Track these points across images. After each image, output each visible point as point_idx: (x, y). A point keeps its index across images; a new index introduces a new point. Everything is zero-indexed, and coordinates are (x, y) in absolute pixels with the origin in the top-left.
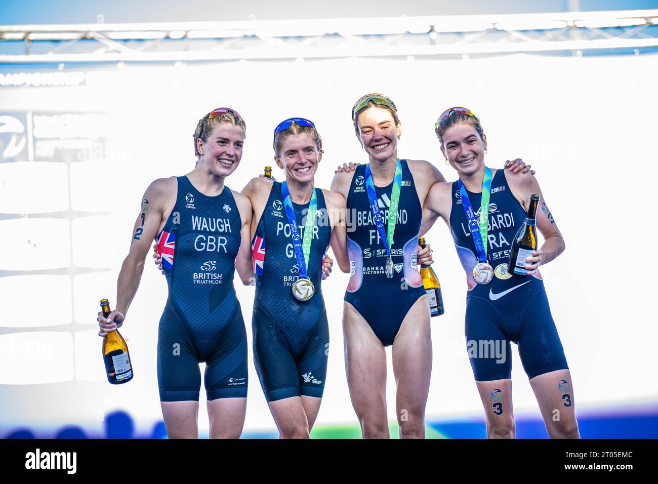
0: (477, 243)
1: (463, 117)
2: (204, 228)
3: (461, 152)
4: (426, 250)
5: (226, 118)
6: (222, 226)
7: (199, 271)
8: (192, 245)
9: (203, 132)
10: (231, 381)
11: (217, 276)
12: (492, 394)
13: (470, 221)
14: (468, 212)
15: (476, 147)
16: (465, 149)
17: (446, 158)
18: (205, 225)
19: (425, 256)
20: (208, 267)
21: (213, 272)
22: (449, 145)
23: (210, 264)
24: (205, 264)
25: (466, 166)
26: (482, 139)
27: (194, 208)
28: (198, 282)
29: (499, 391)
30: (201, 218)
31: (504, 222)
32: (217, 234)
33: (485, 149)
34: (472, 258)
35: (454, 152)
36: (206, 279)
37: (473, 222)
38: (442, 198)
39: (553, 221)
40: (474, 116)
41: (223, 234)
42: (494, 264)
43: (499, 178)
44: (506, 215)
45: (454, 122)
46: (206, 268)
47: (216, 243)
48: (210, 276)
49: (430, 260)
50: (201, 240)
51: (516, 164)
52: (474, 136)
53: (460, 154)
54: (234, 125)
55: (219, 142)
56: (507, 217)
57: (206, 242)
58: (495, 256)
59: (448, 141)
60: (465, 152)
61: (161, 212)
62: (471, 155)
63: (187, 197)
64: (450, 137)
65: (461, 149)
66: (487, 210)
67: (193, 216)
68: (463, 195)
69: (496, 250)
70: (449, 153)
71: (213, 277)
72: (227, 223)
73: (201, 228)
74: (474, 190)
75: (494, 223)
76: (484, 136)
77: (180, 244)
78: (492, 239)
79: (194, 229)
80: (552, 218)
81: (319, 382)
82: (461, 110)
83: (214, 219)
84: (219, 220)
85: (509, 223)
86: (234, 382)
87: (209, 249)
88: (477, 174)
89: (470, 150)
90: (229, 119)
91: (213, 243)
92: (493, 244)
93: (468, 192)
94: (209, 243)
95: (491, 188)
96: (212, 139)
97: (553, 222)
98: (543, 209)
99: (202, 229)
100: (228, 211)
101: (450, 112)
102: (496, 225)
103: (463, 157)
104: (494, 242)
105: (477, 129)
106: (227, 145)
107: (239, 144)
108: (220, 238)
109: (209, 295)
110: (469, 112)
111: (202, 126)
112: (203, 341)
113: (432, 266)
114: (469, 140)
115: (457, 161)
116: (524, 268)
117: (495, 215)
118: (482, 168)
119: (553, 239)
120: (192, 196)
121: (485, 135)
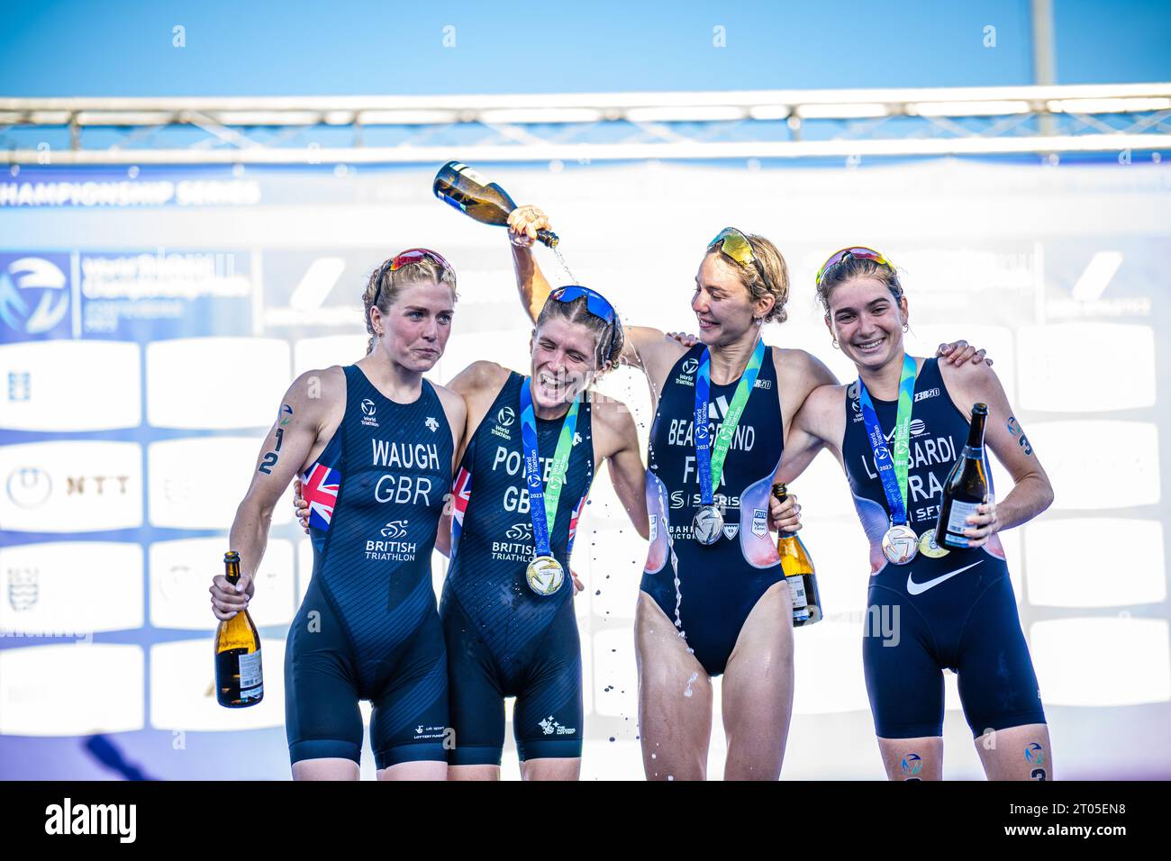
0: (888, 489)
1: (867, 266)
2: (393, 462)
3: (860, 328)
4: (787, 503)
5: (422, 270)
6: (424, 457)
7: (377, 537)
8: (370, 493)
9: (380, 296)
10: (419, 731)
11: (407, 546)
12: (904, 763)
13: (877, 451)
14: (873, 435)
15: (887, 319)
16: (868, 323)
17: (834, 336)
18: (395, 456)
19: (784, 515)
20: (393, 530)
21: (400, 540)
22: (839, 315)
23: (397, 525)
24: (389, 525)
25: (868, 353)
26: (900, 306)
27: (377, 425)
28: (374, 556)
29: (917, 758)
30: (387, 443)
31: (937, 452)
32: (416, 473)
33: (905, 324)
34: (881, 518)
35: (849, 328)
36: (389, 551)
37: (881, 453)
38: (828, 412)
39: (1031, 450)
40: (886, 265)
41: (426, 473)
42: (919, 528)
43: (930, 375)
44: (940, 440)
45: (851, 274)
46: (390, 533)
47: (413, 490)
48: (396, 546)
49: (796, 523)
50: (387, 484)
51: (958, 351)
52: (884, 300)
53: (859, 333)
54: (436, 282)
55: (410, 314)
56: (942, 444)
57: (395, 487)
58: (922, 514)
59: (838, 308)
60: (867, 329)
61: (315, 431)
62: (879, 335)
63: (363, 406)
64: (841, 300)
65: (860, 321)
66: (906, 431)
67: (374, 440)
68: (865, 405)
69: (923, 503)
70: (839, 329)
71: (401, 548)
72: (433, 452)
73: (388, 462)
74: (884, 395)
75: (919, 455)
76: (903, 301)
77: (349, 490)
78: (916, 483)
79: (375, 463)
80: (1027, 444)
81: (571, 731)
82: (864, 252)
83: (410, 446)
84: (419, 446)
85: (946, 455)
86: (425, 733)
87: (399, 499)
88: (889, 367)
89: (876, 325)
90: (425, 272)
91: (407, 490)
92: (917, 492)
93: (874, 400)
94: (400, 489)
95: (915, 393)
96: (397, 309)
97: (1029, 452)
98: (1010, 428)
99: (390, 465)
100: (434, 429)
101: (843, 256)
102: (922, 458)
103: (864, 336)
104: (919, 488)
105: (890, 289)
106: (424, 318)
107: (445, 315)
108: (419, 480)
109: (390, 581)
110: (879, 256)
111: (380, 283)
112: (371, 661)
113: (799, 533)
114: (875, 307)
115: (853, 344)
116: (962, 536)
117: (921, 440)
118: (898, 358)
119: (1028, 482)
120: (371, 403)
121: (905, 299)
